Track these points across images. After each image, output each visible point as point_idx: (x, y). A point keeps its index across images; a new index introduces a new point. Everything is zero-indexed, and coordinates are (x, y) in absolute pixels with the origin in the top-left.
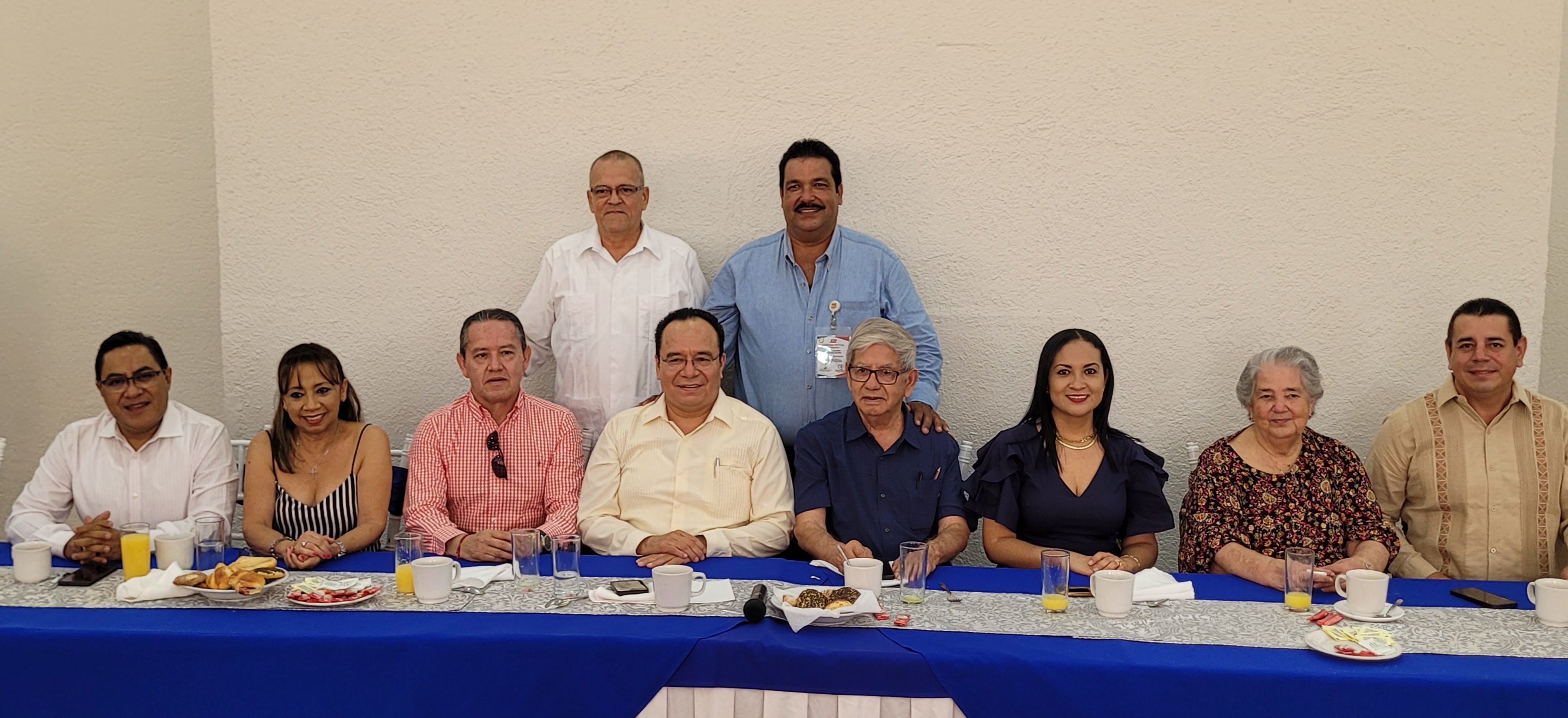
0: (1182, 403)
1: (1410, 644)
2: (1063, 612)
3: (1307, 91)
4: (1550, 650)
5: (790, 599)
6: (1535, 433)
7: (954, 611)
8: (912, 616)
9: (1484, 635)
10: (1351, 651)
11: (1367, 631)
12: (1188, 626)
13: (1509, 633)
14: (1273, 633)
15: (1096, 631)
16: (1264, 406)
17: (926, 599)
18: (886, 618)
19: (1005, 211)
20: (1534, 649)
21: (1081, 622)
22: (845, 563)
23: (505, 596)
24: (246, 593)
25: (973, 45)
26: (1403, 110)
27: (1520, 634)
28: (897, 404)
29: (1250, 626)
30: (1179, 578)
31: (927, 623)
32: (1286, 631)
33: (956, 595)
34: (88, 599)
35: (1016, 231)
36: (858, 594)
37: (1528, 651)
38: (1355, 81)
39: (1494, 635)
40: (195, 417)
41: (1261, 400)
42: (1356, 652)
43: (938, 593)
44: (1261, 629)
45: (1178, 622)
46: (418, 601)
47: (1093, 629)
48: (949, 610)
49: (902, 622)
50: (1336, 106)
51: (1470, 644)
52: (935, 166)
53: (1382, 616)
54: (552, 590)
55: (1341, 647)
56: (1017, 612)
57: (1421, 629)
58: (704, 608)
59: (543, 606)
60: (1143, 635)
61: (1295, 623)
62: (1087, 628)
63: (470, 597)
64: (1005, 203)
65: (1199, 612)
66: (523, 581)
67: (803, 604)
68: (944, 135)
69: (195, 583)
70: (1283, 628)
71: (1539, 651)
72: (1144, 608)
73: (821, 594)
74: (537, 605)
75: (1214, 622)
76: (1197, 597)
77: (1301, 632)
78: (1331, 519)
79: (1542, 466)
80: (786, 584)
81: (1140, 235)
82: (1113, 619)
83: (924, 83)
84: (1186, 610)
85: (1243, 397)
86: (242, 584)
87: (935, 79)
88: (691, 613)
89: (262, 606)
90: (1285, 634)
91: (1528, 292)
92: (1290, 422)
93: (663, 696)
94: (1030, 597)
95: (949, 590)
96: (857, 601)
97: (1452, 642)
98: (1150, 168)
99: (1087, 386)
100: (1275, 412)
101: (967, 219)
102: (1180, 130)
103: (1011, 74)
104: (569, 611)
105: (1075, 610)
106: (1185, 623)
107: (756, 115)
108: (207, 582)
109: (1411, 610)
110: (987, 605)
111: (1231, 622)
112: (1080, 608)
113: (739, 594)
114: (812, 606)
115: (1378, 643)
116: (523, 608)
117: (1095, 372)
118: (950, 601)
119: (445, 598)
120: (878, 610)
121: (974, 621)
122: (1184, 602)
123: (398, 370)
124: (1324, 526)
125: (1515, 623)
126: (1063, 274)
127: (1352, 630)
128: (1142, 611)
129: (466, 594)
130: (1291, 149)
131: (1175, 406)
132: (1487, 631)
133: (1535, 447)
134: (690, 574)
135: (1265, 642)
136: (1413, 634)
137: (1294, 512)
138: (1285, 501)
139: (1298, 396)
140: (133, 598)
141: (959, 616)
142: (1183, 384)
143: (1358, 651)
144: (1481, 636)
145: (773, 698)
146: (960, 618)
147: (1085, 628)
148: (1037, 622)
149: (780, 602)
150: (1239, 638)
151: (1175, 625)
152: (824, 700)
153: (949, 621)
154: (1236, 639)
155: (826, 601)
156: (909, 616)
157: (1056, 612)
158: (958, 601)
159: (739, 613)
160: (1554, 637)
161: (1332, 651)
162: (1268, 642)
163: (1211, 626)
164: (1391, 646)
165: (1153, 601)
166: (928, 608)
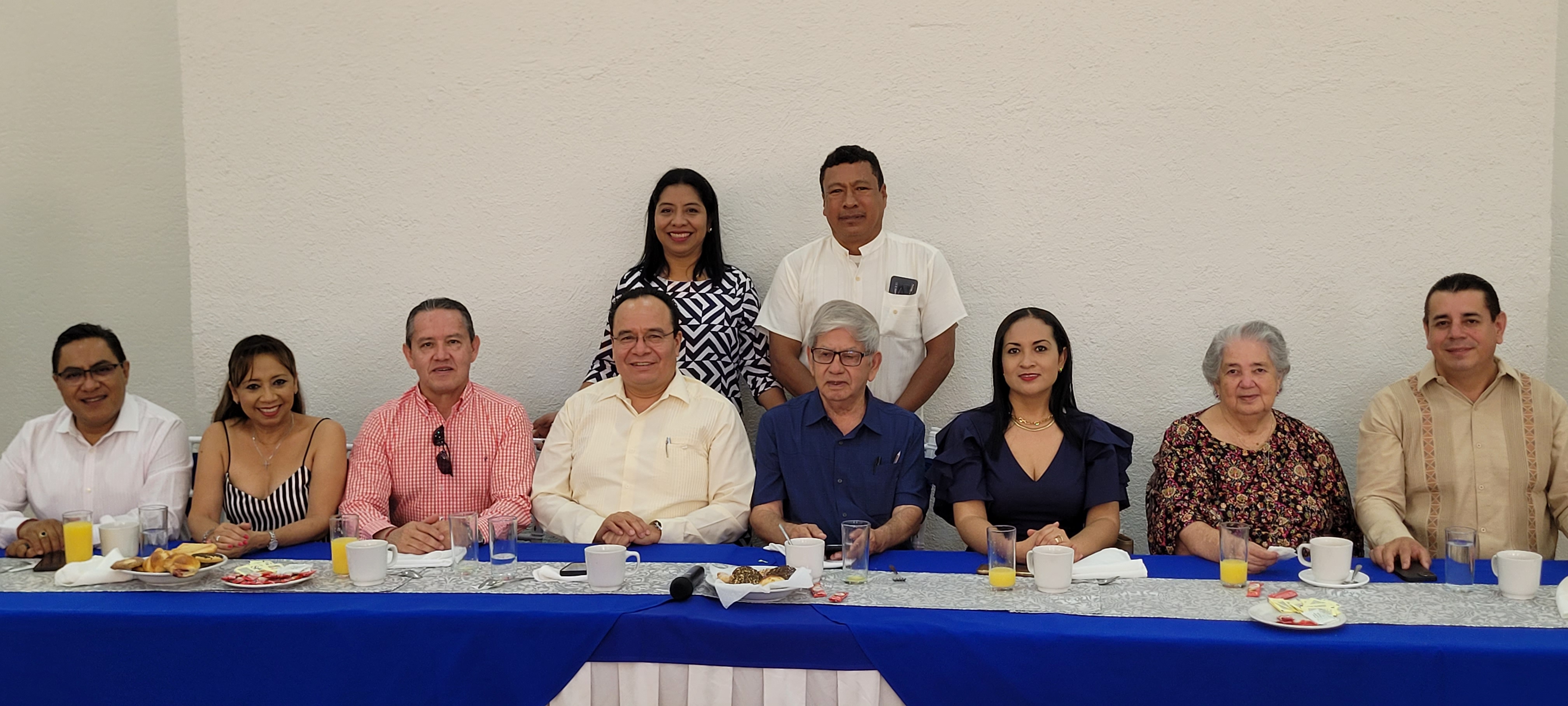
0: (1173, 391)
1: (1359, 616)
3: (1292, 64)
4: (1503, 620)
5: (723, 576)
6: (1524, 410)
7: (895, 589)
8: (850, 594)
9: (1439, 607)
10: (1290, 621)
11: (1313, 603)
12: (1132, 601)
13: (1466, 605)
14: (1219, 607)
15: (1035, 605)
16: (1231, 382)
17: (869, 580)
18: (822, 596)
19: (983, 195)
20: (1487, 620)
21: (1022, 598)
22: (786, 543)
23: (441, 579)
24: (180, 575)
25: (946, 25)
26: (1394, 82)
27: (1478, 607)
28: (861, 388)
29: (1198, 601)
30: (1135, 555)
31: (863, 600)
33: (902, 575)
34: (28, 585)
35: (995, 215)
36: (794, 571)
37: (1480, 621)
38: (1343, 54)
39: (1450, 607)
40: (154, 410)
41: (1227, 376)
42: (1295, 621)
43: (883, 573)
45: (1124, 598)
46: (352, 584)
47: (1033, 604)
48: (890, 588)
49: (838, 599)
50: (1323, 80)
51: (1421, 615)
52: (910, 150)
53: (1346, 583)
54: (488, 572)
55: (1281, 618)
56: (959, 590)
58: (638, 587)
59: (476, 587)
60: (1083, 609)
62: (1028, 603)
63: (406, 580)
64: (983, 187)
65: (1149, 589)
66: (464, 566)
67: (736, 580)
68: (919, 118)
69: (131, 567)
70: (1231, 603)
71: (1492, 621)
72: (1093, 585)
73: (755, 571)
74: (470, 586)
75: (1161, 598)
76: (1150, 575)
77: (1249, 606)
78: (1307, 502)
79: (1531, 444)
81: (1123, 217)
82: (1052, 594)
83: (898, 65)
84: (1136, 587)
85: (1208, 373)
86: (176, 566)
87: (907, 60)
88: (624, 591)
89: (197, 590)
90: (1231, 608)
91: (1532, 269)
92: (1259, 398)
93: (586, 671)
94: (978, 577)
95: (896, 571)
96: (791, 577)
97: (1403, 614)
98: (1132, 147)
99: (1038, 364)
100: (1243, 388)
101: (944, 204)
102: (1162, 108)
103: (986, 54)
104: (501, 591)
105: (1019, 587)
106: (1131, 599)
107: (727, 102)
108: (144, 566)
110: (931, 584)
111: (1179, 598)
112: (1023, 586)
114: (745, 582)
115: (1322, 614)
117: (1048, 349)
118: (895, 581)
119: (380, 580)
120: (813, 586)
121: (912, 598)
122: (1137, 581)
123: (369, 369)
124: (1300, 508)
125: (1476, 597)
126: (1044, 258)
127: (1300, 604)
128: (1090, 588)
129: (403, 577)
130: (1278, 125)
131: (1165, 393)
132: (1444, 604)
133: (1523, 423)
134: (623, 554)
135: (1207, 614)
136: (1364, 608)
137: (1267, 491)
138: (1256, 480)
139: (1265, 371)
140: (71, 583)
142: (1172, 370)
143: (1297, 620)
144: (1435, 607)
145: (697, 671)
146: (899, 595)
147: (1025, 603)
148: (978, 598)
149: (714, 581)
150: (1183, 611)
151: (1120, 600)
152: (749, 674)
153: (888, 598)
154: (1178, 612)
155: (761, 578)
156: (846, 594)
157: (1002, 590)
158: (903, 580)
159: (668, 591)
160: (1512, 608)
161: (1273, 622)
162: (1212, 615)
163: (1157, 601)
164: (1335, 616)
165: (1103, 580)
166: (870, 587)
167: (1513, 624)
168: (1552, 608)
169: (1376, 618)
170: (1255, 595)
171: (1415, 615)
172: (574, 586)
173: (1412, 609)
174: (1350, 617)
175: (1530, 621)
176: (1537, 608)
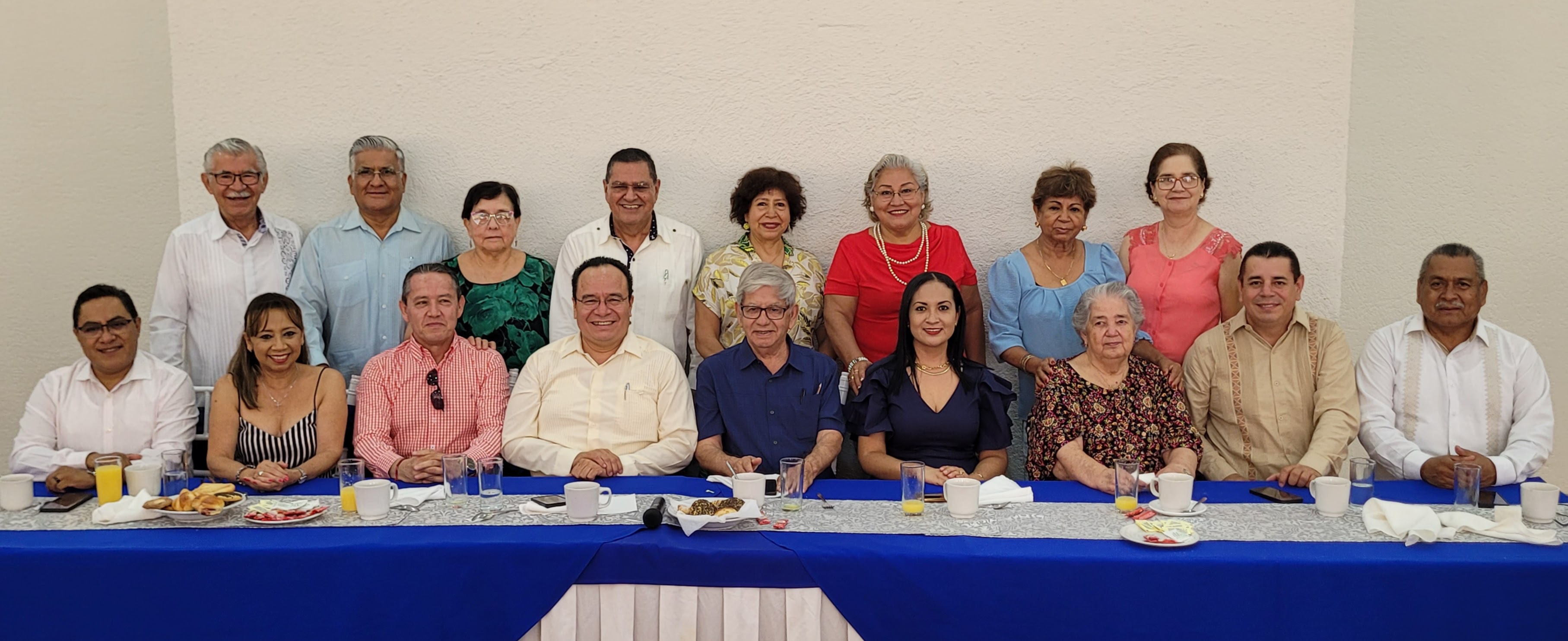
1: (1208, 533)
2: (920, 515)
4: (1323, 535)
5: (683, 508)
7: (826, 516)
8: (790, 521)
9: (1270, 525)
10: (1155, 540)
11: (1172, 523)
12: (1025, 523)
13: (1292, 522)
14: (1095, 528)
15: (945, 529)
16: (1099, 332)
17: (803, 507)
18: (767, 523)
21: (934, 523)
22: (732, 477)
23: (437, 512)
24: (208, 514)
25: (849, 26)
26: (1221, 80)
27: (1301, 524)
28: (784, 335)
29: (1077, 522)
30: (1022, 484)
31: (802, 526)
32: (1106, 526)
33: (830, 502)
34: (68, 523)
36: (743, 503)
37: (1305, 536)
38: (1180, 56)
39: (1279, 525)
41: (1095, 327)
42: (1159, 540)
43: (814, 502)
44: (1086, 524)
45: (1016, 520)
46: (360, 518)
47: (943, 528)
49: (780, 526)
51: (1257, 532)
52: (819, 132)
53: (1188, 512)
54: (478, 506)
55: (1148, 537)
57: (1219, 521)
58: (610, 518)
59: (470, 520)
60: (985, 532)
61: (1115, 519)
62: (939, 527)
63: (406, 514)
65: (1035, 513)
66: (453, 500)
67: (695, 512)
68: (826, 105)
69: (162, 507)
70: (1104, 524)
71: (1314, 536)
72: (989, 510)
73: (711, 503)
74: (464, 519)
75: (1047, 520)
76: (1036, 499)
77: (1119, 526)
80: (683, 497)
82: (961, 519)
83: (807, 59)
84: (1025, 511)
86: (204, 507)
87: (816, 56)
88: (598, 522)
89: (223, 525)
90: (1105, 528)
91: (1329, 236)
92: (1120, 345)
93: (573, 592)
94: (893, 503)
95: (824, 498)
96: (741, 509)
97: (1243, 531)
99: (940, 320)
100: (1108, 337)
104: (493, 524)
105: (931, 513)
106: (1022, 521)
108: (173, 505)
109: (1213, 506)
110: (855, 510)
111: (1062, 520)
112: (935, 511)
113: (642, 506)
114: (702, 514)
115: (1179, 533)
116: (452, 521)
117: (948, 308)
118: (825, 508)
119: (384, 515)
120: (759, 515)
121: (841, 524)
122: (1024, 504)
124: (1144, 434)
125: (1298, 515)
127: (1160, 523)
128: (987, 513)
129: (403, 512)
132: (1274, 522)
134: (598, 489)
136: (1211, 526)
137: (1120, 422)
138: (1112, 412)
139: (1127, 322)
140: (108, 521)
141: (830, 520)
143: (1161, 539)
144: (1268, 525)
145: (667, 592)
146: (831, 522)
147: (937, 527)
148: (896, 524)
149: (676, 512)
150: (1066, 532)
151: (1014, 523)
152: (711, 593)
153: (822, 524)
154: (1063, 533)
155: (716, 510)
156: (787, 521)
157: (914, 515)
158: (832, 508)
159: (640, 521)
160: (1328, 524)
161: (1141, 541)
162: (1090, 535)
163: (1044, 523)
164: (1190, 535)
165: (997, 505)
166: (805, 514)
167: (1331, 538)
168: (1360, 525)
169: (1222, 535)
172: (554, 517)
173: (1249, 526)
174: (1201, 535)
175: (1344, 536)
176: (1348, 524)
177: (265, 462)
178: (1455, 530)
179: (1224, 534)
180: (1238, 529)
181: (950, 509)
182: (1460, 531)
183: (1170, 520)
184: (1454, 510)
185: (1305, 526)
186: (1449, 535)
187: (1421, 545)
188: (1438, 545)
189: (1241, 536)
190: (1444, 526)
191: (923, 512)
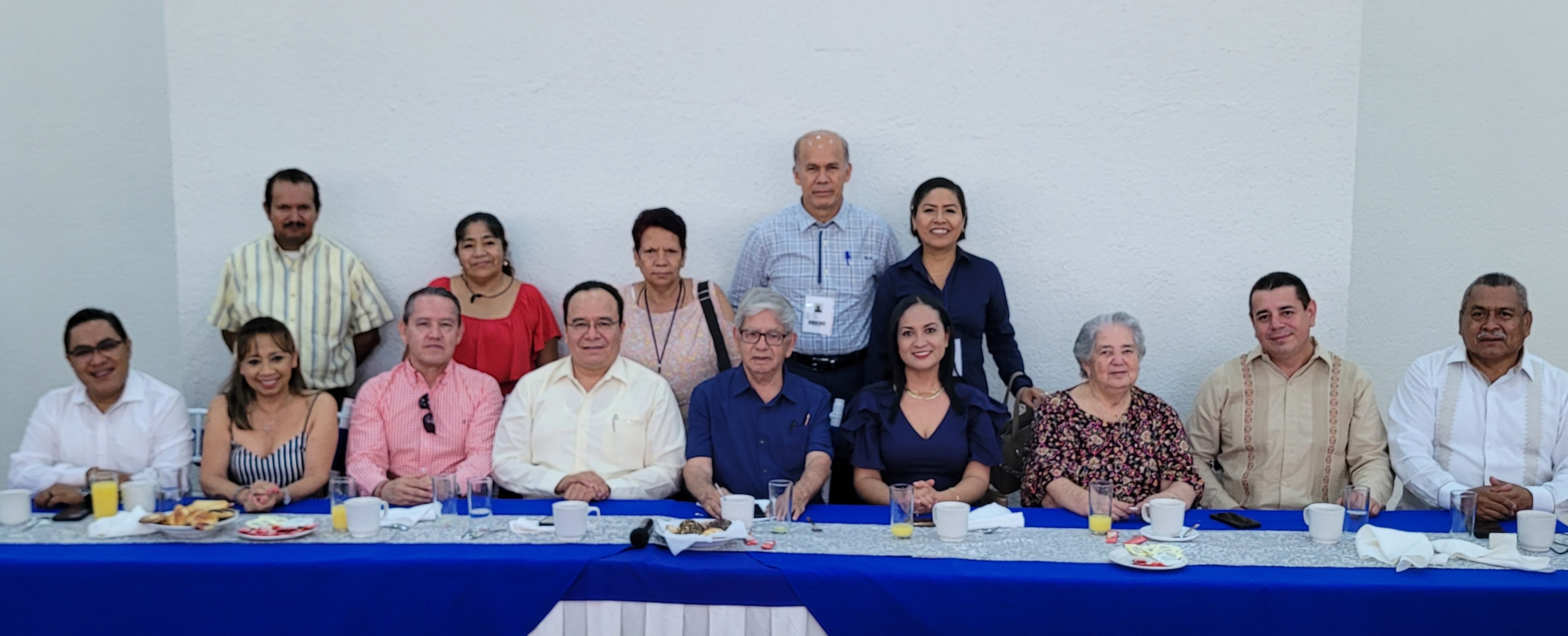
1: (1198, 558)
2: (909, 538)
4: (1314, 561)
5: (671, 528)
6: (1332, 385)
7: (814, 538)
8: (778, 542)
9: (1262, 551)
10: (1143, 563)
11: (1162, 547)
12: (1013, 547)
13: (1284, 548)
14: (1084, 552)
15: (933, 551)
16: (1103, 361)
17: (792, 530)
18: (755, 544)
20: (1300, 561)
21: (922, 545)
22: (722, 499)
23: (427, 531)
24: (200, 529)
27: (1293, 550)
28: (780, 363)
30: (1014, 510)
31: (789, 547)
33: (819, 526)
37: (1295, 561)
39: (1271, 551)
41: (1100, 357)
42: (1149, 563)
44: (1075, 549)
45: (1005, 545)
46: (351, 536)
47: (931, 551)
48: (811, 537)
49: (768, 546)
51: (1248, 557)
53: (1179, 537)
54: (468, 524)
55: (1136, 560)
56: (869, 539)
57: (1210, 547)
58: (598, 538)
59: (459, 538)
60: (973, 554)
62: (927, 550)
63: (396, 532)
65: (1025, 537)
66: (443, 518)
67: (683, 532)
69: (155, 522)
70: (1094, 548)
72: (979, 534)
73: (697, 523)
74: (453, 537)
75: (1036, 544)
76: (1027, 525)
77: (1108, 550)
78: (1149, 464)
80: (670, 519)
82: (949, 543)
84: (1014, 535)
86: (196, 520)
88: (587, 541)
89: (214, 541)
91: (1336, 265)
92: (1127, 374)
93: (559, 608)
94: (882, 528)
95: (813, 521)
96: (728, 529)
97: (1233, 556)
99: (929, 344)
100: (1115, 365)
104: (481, 541)
105: (919, 536)
106: (1011, 545)
108: (167, 520)
109: (1206, 533)
110: (844, 534)
112: (924, 535)
113: (630, 526)
114: (691, 532)
115: (1168, 557)
116: (441, 539)
117: (936, 330)
118: (814, 530)
119: (375, 532)
120: (745, 535)
121: (830, 546)
122: (1014, 530)
124: (1142, 469)
125: (1292, 542)
127: (1150, 548)
128: (976, 537)
129: (394, 531)
132: (1266, 548)
135: (1075, 558)
137: (1118, 455)
138: (1111, 445)
139: (1130, 352)
140: (103, 536)
144: (1259, 551)
145: (654, 609)
146: (819, 543)
147: (925, 550)
148: (885, 546)
149: (663, 532)
150: (1055, 555)
152: (697, 610)
153: (809, 546)
154: (1051, 556)
155: (703, 530)
156: (774, 542)
157: (902, 538)
158: (820, 530)
159: (627, 541)
160: (1320, 551)
161: (1129, 564)
162: (1078, 558)
163: (1033, 547)
164: (1179, 559)
165: (987, 530)
166: (793, 536)
167: (1322, 564)
168: (1352, 551)
169: (1212, 560)
170: (1113, 542)
171: (1243, 557)
172: (543, 536)
173: (1240, 552)
174: (1190, 559)
175: (1335, 562)
176: (1340, 551)
177: (258, 482)
178: (1447, 557)
179: (1214, 558)
180: (1229, 554)
181: (940, 533)
182: (1454, 558)
183: (1160, 545)
184: (1451, 538)
185: (1297, 552)
186: (1441, 561)
187: (1412, 571)
188: (1429, 571)
189: (1231, 561)
190: (1436, 552)
191: (912, 535)
